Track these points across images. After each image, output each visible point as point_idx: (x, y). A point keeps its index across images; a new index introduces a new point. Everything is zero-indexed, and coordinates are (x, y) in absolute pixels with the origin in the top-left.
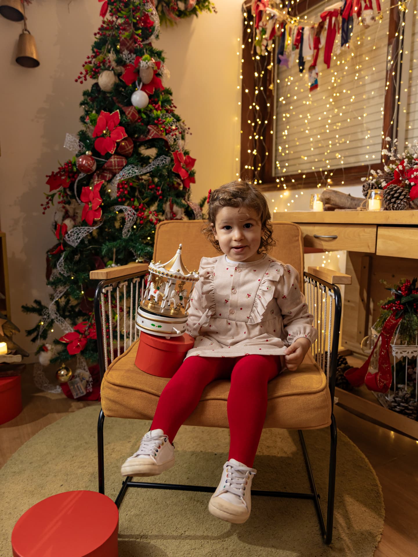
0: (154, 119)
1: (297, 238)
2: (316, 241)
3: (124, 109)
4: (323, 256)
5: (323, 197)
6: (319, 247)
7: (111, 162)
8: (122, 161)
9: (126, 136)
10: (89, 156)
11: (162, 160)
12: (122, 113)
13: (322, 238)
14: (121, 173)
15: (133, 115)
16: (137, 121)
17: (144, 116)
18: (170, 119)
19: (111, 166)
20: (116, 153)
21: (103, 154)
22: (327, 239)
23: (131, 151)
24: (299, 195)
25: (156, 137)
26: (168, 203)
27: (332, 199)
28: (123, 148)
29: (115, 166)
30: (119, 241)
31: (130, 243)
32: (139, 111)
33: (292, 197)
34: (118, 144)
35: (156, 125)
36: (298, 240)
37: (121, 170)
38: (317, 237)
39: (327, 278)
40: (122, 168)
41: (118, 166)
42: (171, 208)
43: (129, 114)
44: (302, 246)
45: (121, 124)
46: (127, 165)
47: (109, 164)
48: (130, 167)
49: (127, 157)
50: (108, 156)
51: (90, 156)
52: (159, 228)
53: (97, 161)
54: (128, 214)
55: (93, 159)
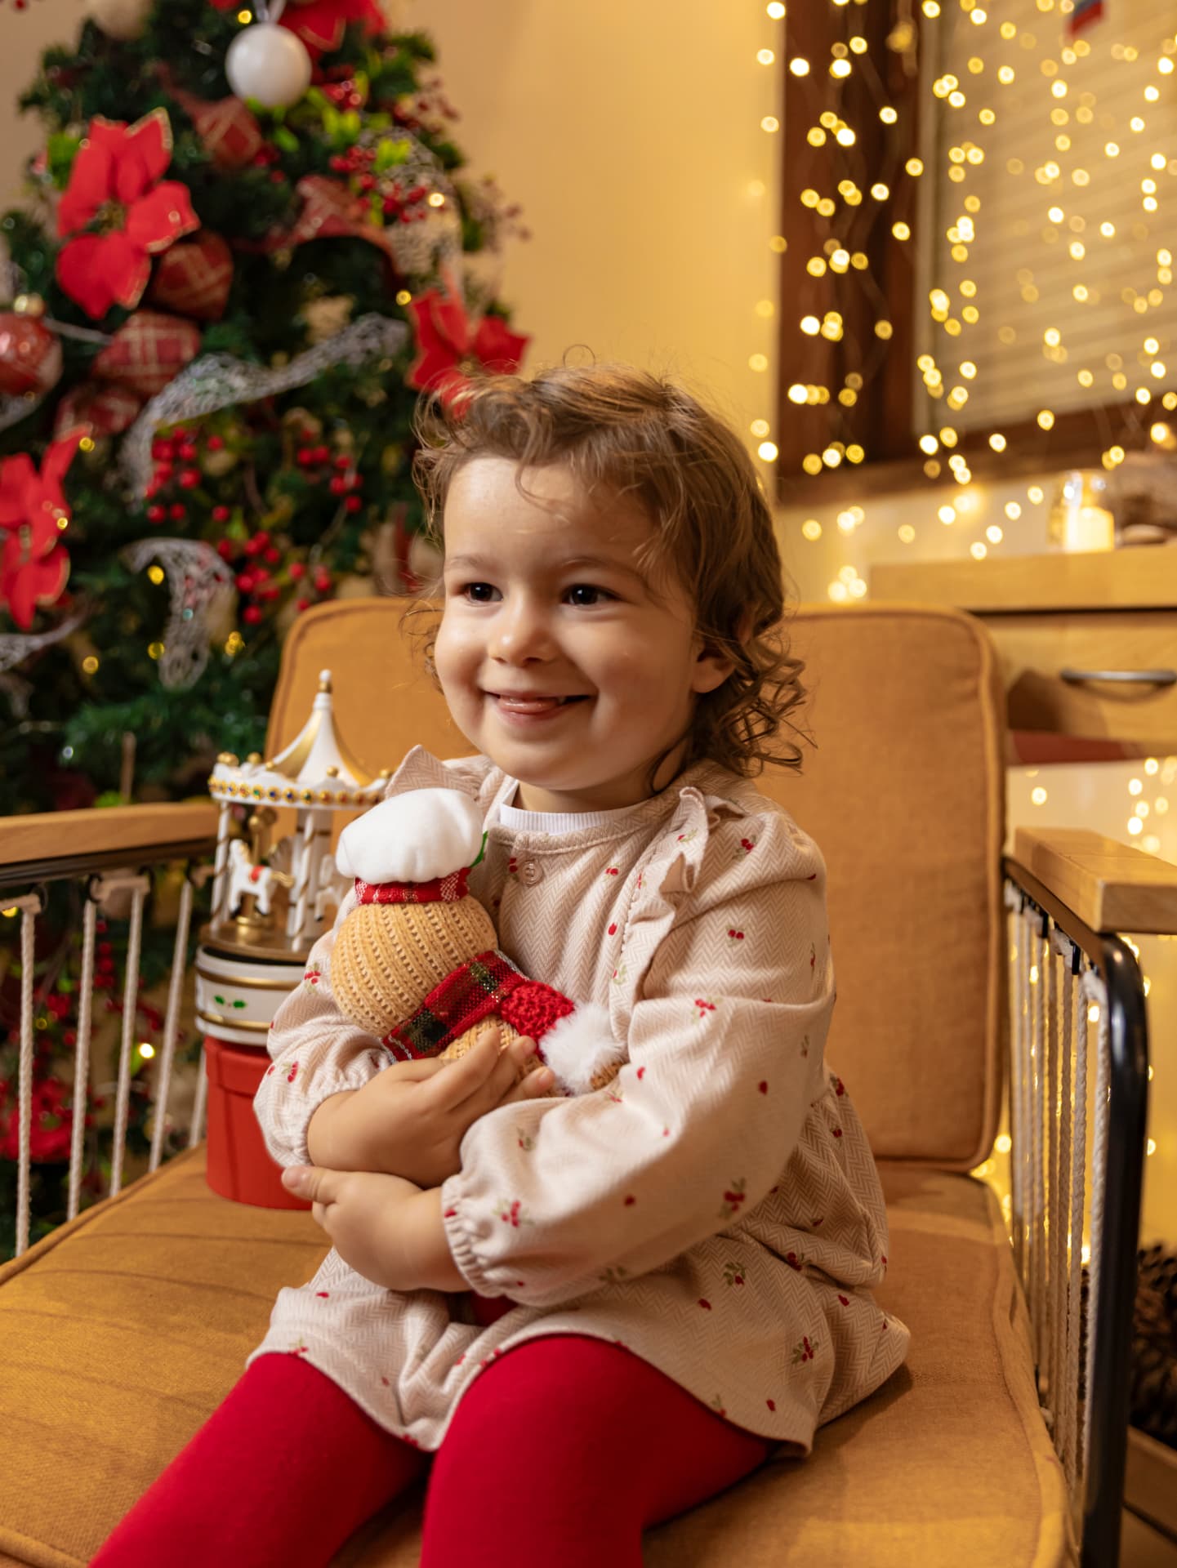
0: (330, 152)
1: (969, 685)
2: (1075, 700)
3: (189, 106)
4: (1134, 779)
5: (1113, 490)
6: (1084, 729)
7: (127, 345)
8: (177, 343)
9: (192, 224)
10: (27, 318)
11: (364, 337)
12: (182, 123)
13: (1098, 685)
14: (173, 392)
15: (232, 135)
16: (250, 163)
17: (288, 141)
18: (397, 149)
19: (128, 361)
20: (150, 303)
21: (96, 309)
22: (1125, 690)
23: (220, 293)
24: (1025, 503)
25: (334, 229)
26: (387, 531)
27: (1157, 496)
28: (177, 277)
29: (145, 361)
30: (143, 703)
31: (199, 712)
32: (265, 122)
33: (996, 515)
34: (157, 258)
35: (342, 176)
36: (974, 694)
37: (170, 377)
38: (1075, 681)
39: (1077, 893)
40: (175, 368)
41: (161, 361)
42: (402, 552)
43: (213, 126)
44: (998, 722)
45: (172, 173)
46: (199, 355)
47: (116, 354)
48: (211, 363)
49: (199, 319)
50: (112, 320)
51: (36, 321)
52: (301, 636)
53: (63, 338)
54: (188, 577)
55: (42, 331)
